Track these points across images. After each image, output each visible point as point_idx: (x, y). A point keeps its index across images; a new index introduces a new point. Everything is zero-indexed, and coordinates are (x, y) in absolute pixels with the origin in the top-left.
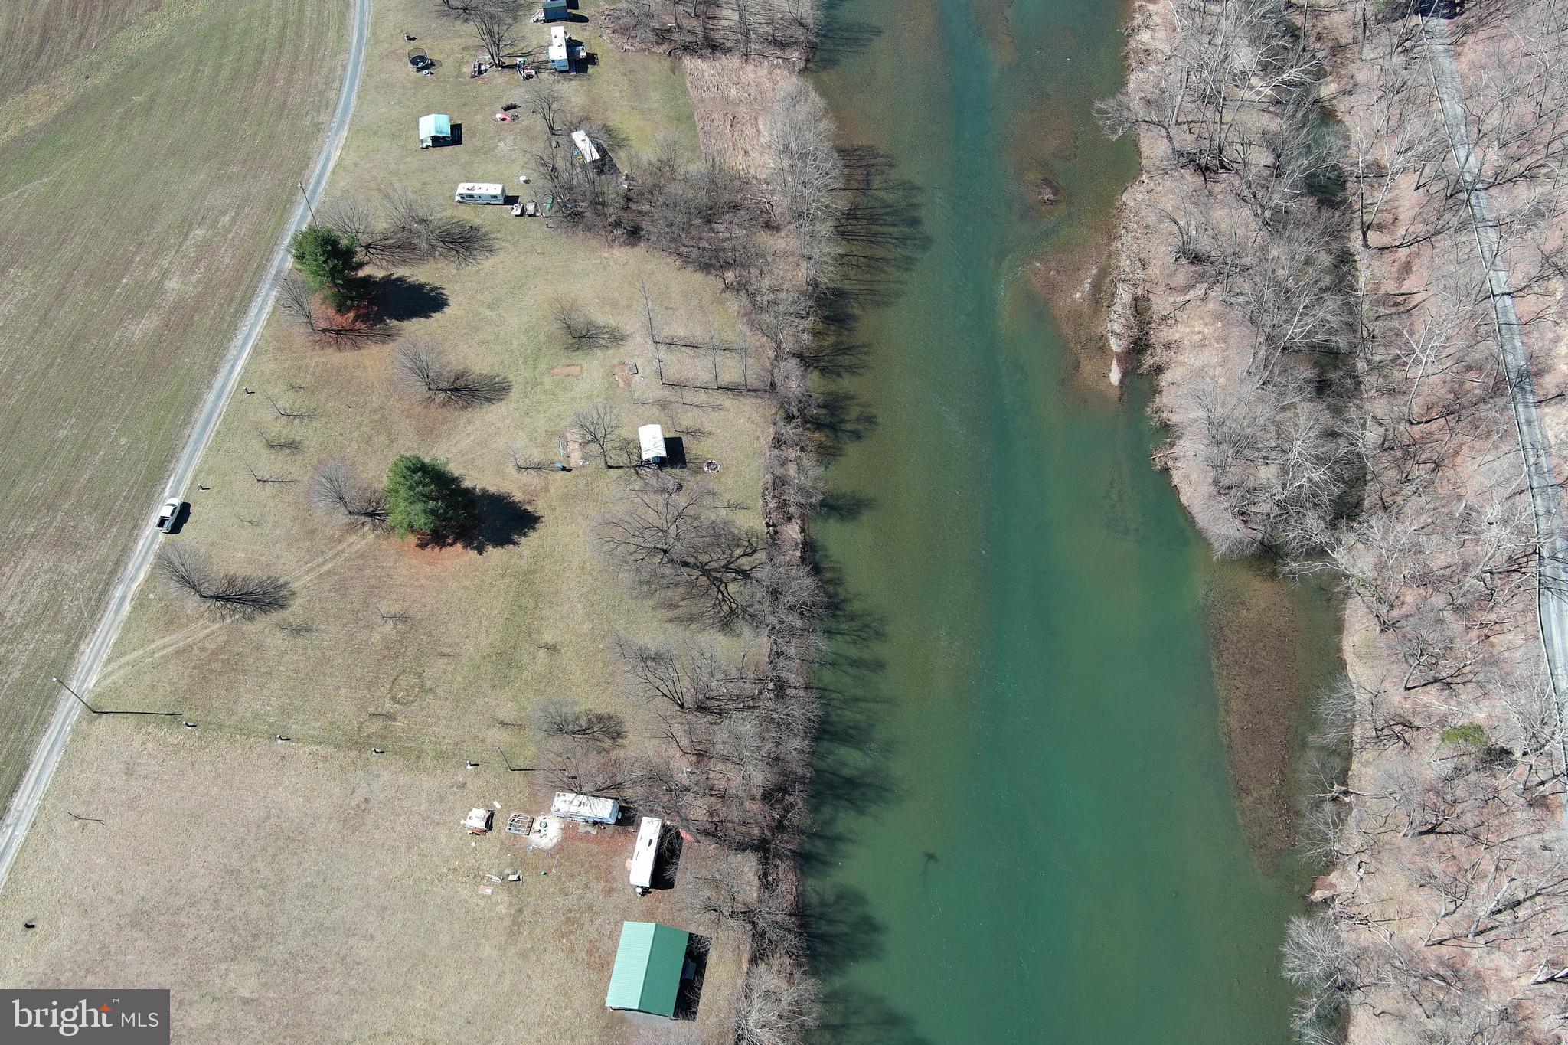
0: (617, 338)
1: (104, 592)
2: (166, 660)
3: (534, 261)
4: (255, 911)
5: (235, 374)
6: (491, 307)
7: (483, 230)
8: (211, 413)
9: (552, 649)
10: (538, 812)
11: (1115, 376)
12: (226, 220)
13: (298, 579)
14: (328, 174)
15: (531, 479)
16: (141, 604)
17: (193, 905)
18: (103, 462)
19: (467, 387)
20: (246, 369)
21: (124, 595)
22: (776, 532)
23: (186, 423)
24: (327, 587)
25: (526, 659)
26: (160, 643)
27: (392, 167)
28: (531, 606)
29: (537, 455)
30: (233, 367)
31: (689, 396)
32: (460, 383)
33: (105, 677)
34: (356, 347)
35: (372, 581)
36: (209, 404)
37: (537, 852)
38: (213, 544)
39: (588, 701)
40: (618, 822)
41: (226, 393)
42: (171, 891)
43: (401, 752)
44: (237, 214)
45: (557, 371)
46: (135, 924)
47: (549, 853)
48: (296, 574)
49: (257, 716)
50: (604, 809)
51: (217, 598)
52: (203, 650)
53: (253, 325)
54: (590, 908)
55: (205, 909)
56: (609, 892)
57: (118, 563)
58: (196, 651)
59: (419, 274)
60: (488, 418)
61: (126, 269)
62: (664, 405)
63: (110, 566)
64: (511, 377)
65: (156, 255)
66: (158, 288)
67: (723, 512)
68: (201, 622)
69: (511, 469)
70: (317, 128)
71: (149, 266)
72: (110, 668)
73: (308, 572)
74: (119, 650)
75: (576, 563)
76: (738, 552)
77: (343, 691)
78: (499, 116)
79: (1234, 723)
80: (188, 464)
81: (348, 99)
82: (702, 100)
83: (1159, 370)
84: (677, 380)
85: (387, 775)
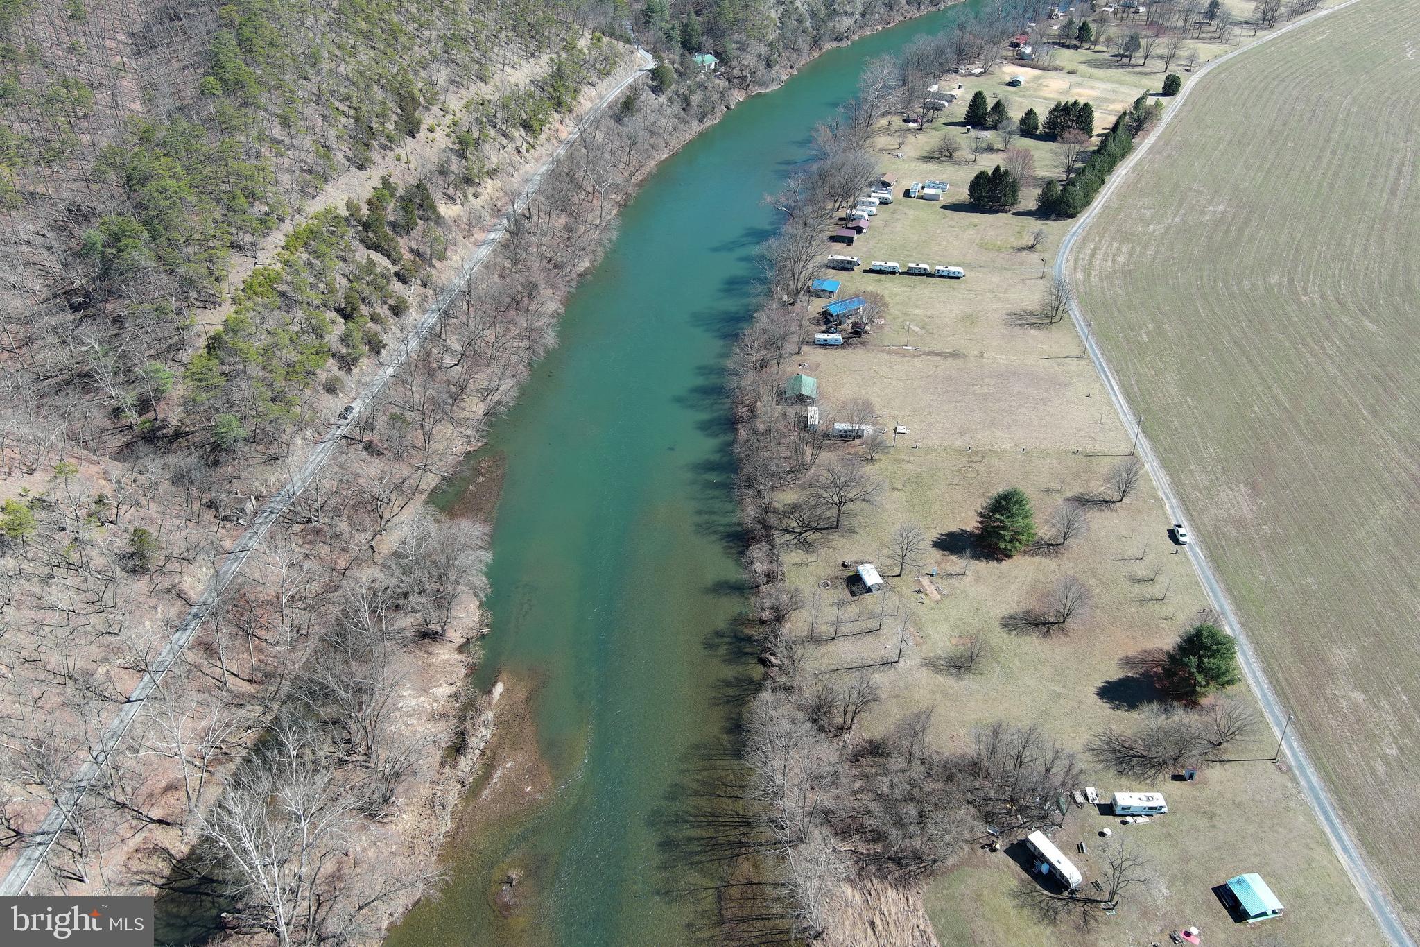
0: (931, 664)
7: (1111, 773)
11: (499, 688)
12: (1379, 767)
16: (1155, 497)
18: (1262, 565)
19: (1035, 625)
23: (1229, 590)
25: (909, 485)
29: (954, 580)
32: (1044, 629)
36: (1224, 602)
38: (1139, 525)
42: (1035, 407)
43: (957, 451)
44: (1374, 773)
45: (970, 640)
46: (1041, 399)
51: (1112, 501)
52: (1098, 480)
53: (1249, 663)
57: (1190, 515)
58: (1101, 479)
59: (1142, 720)
63: (1193, 512)
69: (970, 574)
70: (1404, 902)
72: (1143, 471)
80: (1201, 568)
83: (458, 692)
84: (870, 637)
85: (959, 443)
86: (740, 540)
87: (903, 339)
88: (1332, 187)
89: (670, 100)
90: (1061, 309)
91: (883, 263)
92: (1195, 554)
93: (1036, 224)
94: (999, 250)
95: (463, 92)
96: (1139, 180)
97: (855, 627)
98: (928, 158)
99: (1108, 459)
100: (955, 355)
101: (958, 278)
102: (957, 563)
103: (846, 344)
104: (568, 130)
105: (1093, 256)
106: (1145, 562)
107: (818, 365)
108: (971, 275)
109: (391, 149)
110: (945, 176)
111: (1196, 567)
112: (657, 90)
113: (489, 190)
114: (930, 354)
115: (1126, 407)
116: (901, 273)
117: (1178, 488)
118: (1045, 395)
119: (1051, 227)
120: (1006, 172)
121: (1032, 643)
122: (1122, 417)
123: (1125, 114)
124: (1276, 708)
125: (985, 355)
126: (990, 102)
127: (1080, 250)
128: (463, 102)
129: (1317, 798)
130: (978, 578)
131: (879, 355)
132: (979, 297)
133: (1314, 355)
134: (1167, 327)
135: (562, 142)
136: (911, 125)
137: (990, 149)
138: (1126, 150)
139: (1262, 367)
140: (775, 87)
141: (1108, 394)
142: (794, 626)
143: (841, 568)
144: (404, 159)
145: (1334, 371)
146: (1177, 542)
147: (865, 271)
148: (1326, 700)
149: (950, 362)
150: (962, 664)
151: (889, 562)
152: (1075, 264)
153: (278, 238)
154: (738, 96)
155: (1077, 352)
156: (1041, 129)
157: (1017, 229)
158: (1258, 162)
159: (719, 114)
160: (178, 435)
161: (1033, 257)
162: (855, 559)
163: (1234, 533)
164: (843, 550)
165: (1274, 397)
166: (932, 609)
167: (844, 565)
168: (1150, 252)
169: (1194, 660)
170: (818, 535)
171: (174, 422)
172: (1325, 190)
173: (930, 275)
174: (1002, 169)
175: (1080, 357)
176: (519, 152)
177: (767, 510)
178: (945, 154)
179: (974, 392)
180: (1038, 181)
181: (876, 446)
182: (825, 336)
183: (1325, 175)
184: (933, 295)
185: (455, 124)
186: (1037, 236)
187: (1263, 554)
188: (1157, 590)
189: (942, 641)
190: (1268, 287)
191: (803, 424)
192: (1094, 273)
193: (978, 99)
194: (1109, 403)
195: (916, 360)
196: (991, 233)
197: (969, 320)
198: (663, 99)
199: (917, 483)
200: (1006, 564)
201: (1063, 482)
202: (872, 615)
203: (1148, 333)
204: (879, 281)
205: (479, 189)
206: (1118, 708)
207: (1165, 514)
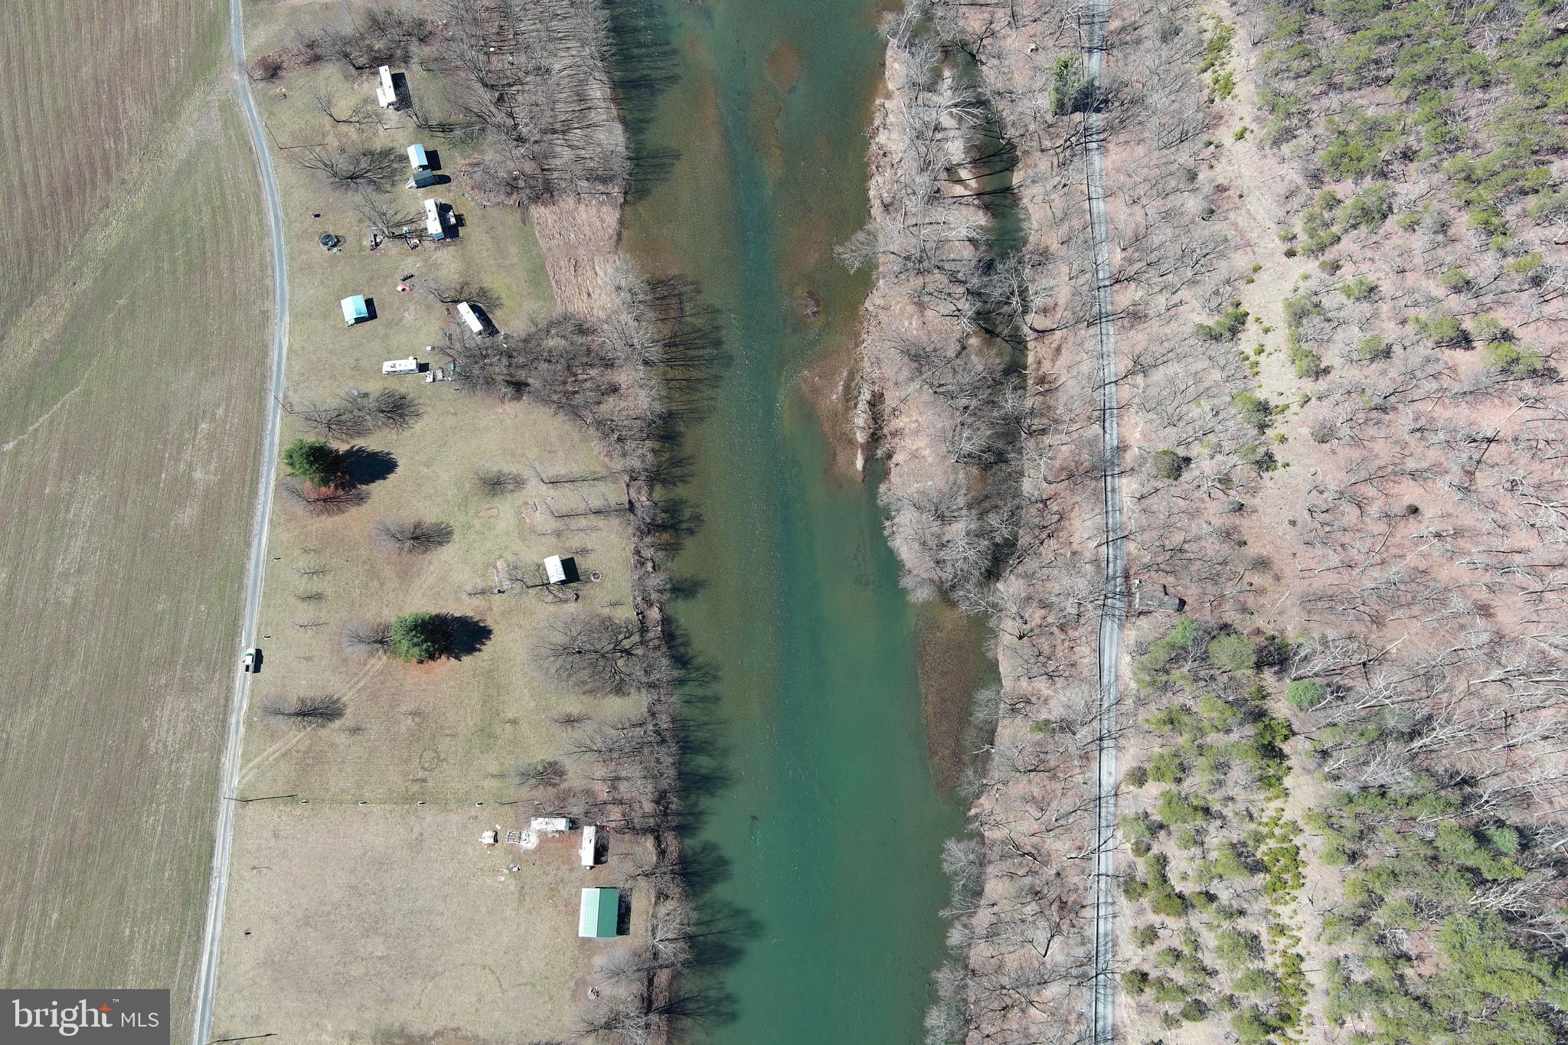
0: (519, 483)
1: (225, 720)
2: (277, 761)
3: (450, 421)
4: (373, 908)
5: (263, 545)
6: (427, 465)
7: (409, 398)
8: (255, 580)
9: (514, 722)
10: (522, 829)
11: (859, 463)
12: (220, 412)
13: (345, 694)
14: (284, 360)
15: (478, 602)
16: (251, 725)
17: (336, 909)
18: (194, 626)
19: (423, 534)
20: (270, 540)
21: (237, 719)
22: (643, 617)
23: (240, 588)
24: (364, 698)
25: (499, 731)
26: (270, 750)
27: (330, 346)
28: (495, 694)
29: (481, 584)
30: (260, 539)
31: (574, 524)
32: (418, 532)
33: (243, 777)
34: (341, 511)
35: (392, 690)
36: (252, 572)
37: (526, 852)
38: (284, 677)
39: (540, 754)
40: (570, 828)
41: (261, 562)
42: (321, 903)
43: (435, 802)
44: (228, 406)
45: (482, 514)
46: (307, 924)
47: (534, 852)
48: (342, 691)
49: (343, 791)
50: (561, 824)
51: (297, 714)
52: (298, 752)
53: (265, 502)
54: (562, 881)
55: (344, 910)
56: (571, 870)
57: (227, 699)
58: (294, 753)
59: (372, 443)
60: (443, 557)
61: (161, 465)
62: (558, 534)
63: (222, 702)
64: (452, 523)
65: (180, 449)
66: (191, 482)
67: (608, 610)
68: (292, 733)
69: (465, 597)
70: (265, 315)
71: (178, 460)
72: (244, 772)
73: (350, 689)
74: (246, 758)
75: (518, 661)
76: (621, 637)
77: (391, 767)
78: (400, 288)
79: (931, 711)
80: (251, 620)
81: (282, 284)
82: (550, 249)
83: (889, 456)
84: (564, 512)
85: (430, 817)
92: (249, 639)
118: (300, 933)
121: (431, 515)
129: (278, 384)
141: (221, 941)
143: (580, 593)
148: (225, 468)
150: (494, 488)
153: (1317, 974)
162: (566, 606)
163: (198, 671)
166: (507, 548)
167: (577, 596)
179: (386, 935)
187: (185, 641)
207: (252, 697)
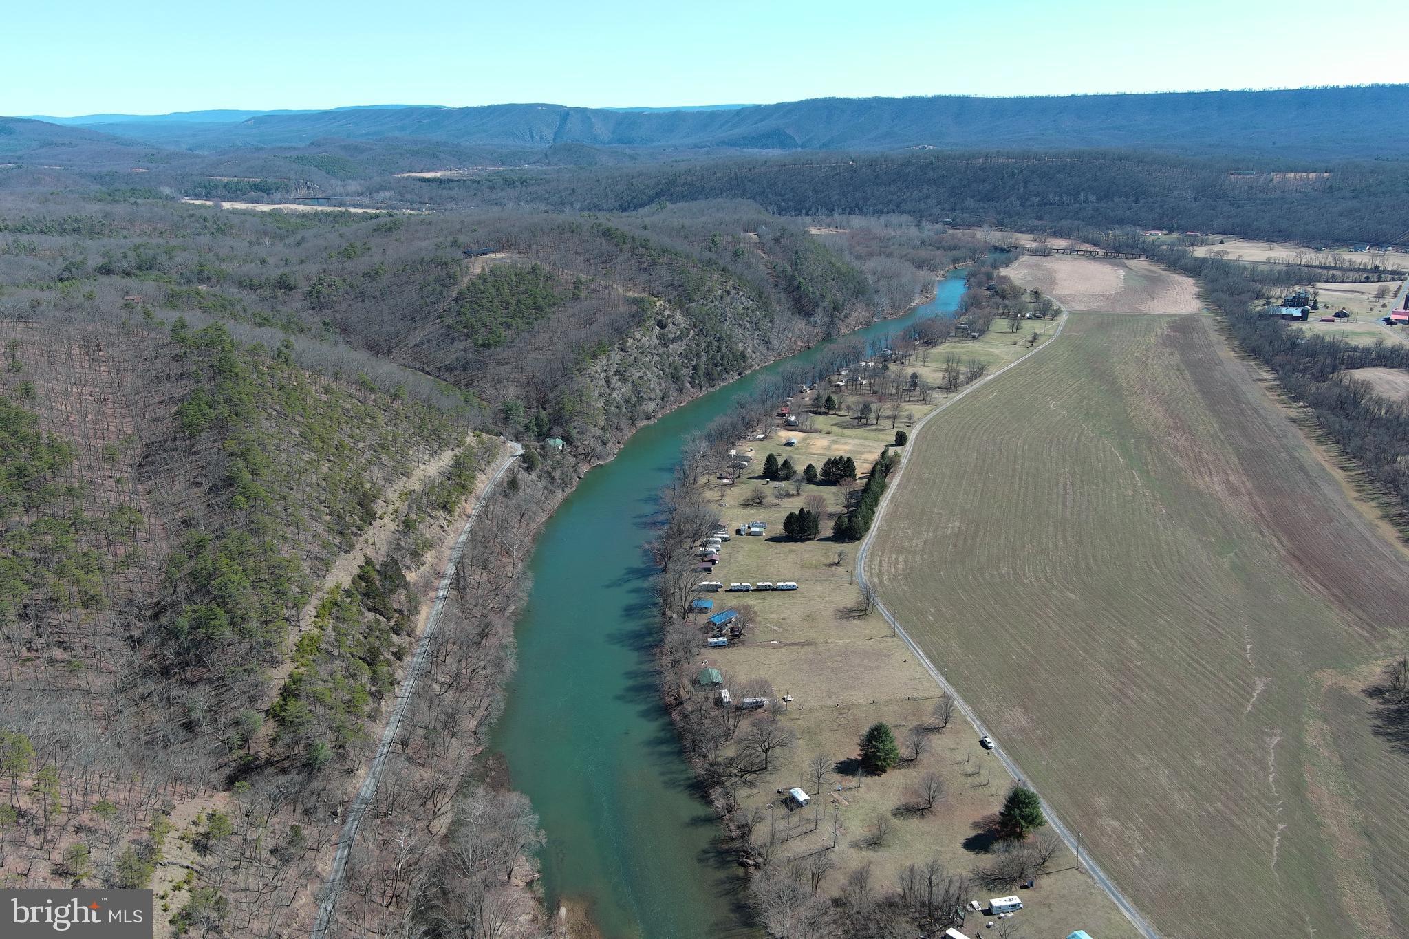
4: (842, 674)
7: (985, 891)
9: (796, 739)
10: (770, 705)
11: (563, 910)
12: (1137, 863)
14: (1115, 901)
15: (851, 784)
16: (965, 722)
17: (862, 671)
18: (1042, 755)
19: (914, 811)
21: (976, 723)
23: (1025, 772)
25: (804, 735)
27: (1084, 916)
32: (920, 813)
34: (988, 818)
42: (872, 672)
45: (875, 827)
55: (858, 672)
64: (896, 820)
80: (1005, 760)
84: (811, 835)
85: (829, 702)
86: (701, 788)
87: (769, 636)
88: (1025, 504)
89: (540, 477)
90: (871, 606)
91: (739, 584)
92: (1000, 754)
93: (837, 547)
94: (816, 567)
95: (395, 487)
96: (897, 508)
97: (799, 830)
98: (745, 505)
99: (928, 703)
100: (808, 643)
101: (793, 590)
102: (852, 781)
103: (730, 644)
104: (471, 507)
105: (880, 566)
106: (970, 763)
107: (716, 661)
108: (802, 587)
109: (360, 535)
110: (762, 517)
111: (1002, 762)
112: (528, 470)
113: (429, 559)
114: (790, 644)
115: (931, 666)
116: (752, 590)
117: (977, 713)
118: (876, 664)
119: (847, 547)
120: (809, 512)
121: (914, 823)
122: (931, 672)
123: (877, 463)
124: (1070, 838)
125: (829, 641)
126: (780, 462)
127: (871, 562)
128: (397, 494)
129: (1106, 884)
130: (868, 789)
131: (756, 649)
132: (812, 602)
133: (1041, 619)
134: (943, 609)
135: (469, 517)
136: (725, 481)
137: (788, 495)
138: (883, 488)
139: (1011, 630)
140: (611, 459)
141: (918, 658)
142: (759, 836)
143: (778, 794)
144: (370, 541)
145: (1056, 628)
146: (987, 748)
147: (726, 591)
148: (1098, 829)
149: (806, 649)
150: (875, 843)
151: (810, 785)
152: (871, 572)
153: (310, 610)
154: (585, 468)
155: (889, 632)
156: (819, 477)
157: (824, 551)
158: (973, 489)
159: (574, 483)
160: (269, 763)
161: (840, 570)
162: (785, 787)
163: (1020, 737)
164: (776, 782)
165: (1023, 648)
166: (845, 811)
167: (779, 792)
168: (918, 559)
169: (1017, 811)
170: (754, 776)
171: (263, 756)
172: (1021, 506)
173: (773, 589)
174: (805, 510)
175: (892, 636)
176: (442, 527)
177: (712, 765)
178: (756, 501)
179: (829, 668)
180: (831, 516)
181: (776, 710)
182: (715, 640)
183: (1018, 495)
184: (780, 603)
185: (396, 511)
186: (840, 555)
187: (1040, 748)
188: (982, 779)
189: (858, 828)
190: (1001, 576)
191: (719, 702)
192: (885, 577)
193: (771, 460)
194: (920, 664)
195: (782, 650)
196: (807, 556)
197: (810, 618)
198: (533, 476)
199: (808, 731)
200: (884, 776)
201: (906, 719)
202: (808, 821)
203: (932, 615)
204: (739, 597)
205: (424, 559)
206: (978, 853)
207: (975, 732)
